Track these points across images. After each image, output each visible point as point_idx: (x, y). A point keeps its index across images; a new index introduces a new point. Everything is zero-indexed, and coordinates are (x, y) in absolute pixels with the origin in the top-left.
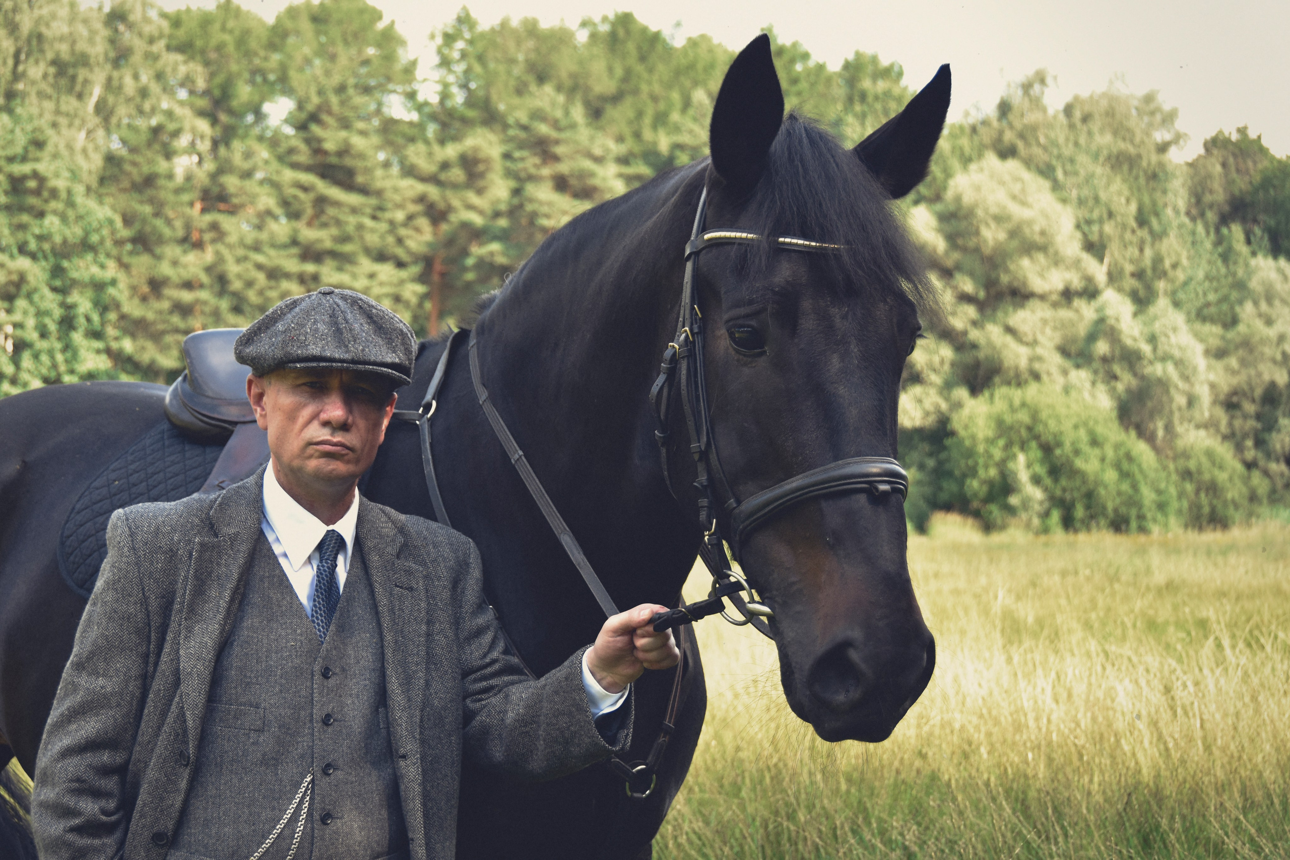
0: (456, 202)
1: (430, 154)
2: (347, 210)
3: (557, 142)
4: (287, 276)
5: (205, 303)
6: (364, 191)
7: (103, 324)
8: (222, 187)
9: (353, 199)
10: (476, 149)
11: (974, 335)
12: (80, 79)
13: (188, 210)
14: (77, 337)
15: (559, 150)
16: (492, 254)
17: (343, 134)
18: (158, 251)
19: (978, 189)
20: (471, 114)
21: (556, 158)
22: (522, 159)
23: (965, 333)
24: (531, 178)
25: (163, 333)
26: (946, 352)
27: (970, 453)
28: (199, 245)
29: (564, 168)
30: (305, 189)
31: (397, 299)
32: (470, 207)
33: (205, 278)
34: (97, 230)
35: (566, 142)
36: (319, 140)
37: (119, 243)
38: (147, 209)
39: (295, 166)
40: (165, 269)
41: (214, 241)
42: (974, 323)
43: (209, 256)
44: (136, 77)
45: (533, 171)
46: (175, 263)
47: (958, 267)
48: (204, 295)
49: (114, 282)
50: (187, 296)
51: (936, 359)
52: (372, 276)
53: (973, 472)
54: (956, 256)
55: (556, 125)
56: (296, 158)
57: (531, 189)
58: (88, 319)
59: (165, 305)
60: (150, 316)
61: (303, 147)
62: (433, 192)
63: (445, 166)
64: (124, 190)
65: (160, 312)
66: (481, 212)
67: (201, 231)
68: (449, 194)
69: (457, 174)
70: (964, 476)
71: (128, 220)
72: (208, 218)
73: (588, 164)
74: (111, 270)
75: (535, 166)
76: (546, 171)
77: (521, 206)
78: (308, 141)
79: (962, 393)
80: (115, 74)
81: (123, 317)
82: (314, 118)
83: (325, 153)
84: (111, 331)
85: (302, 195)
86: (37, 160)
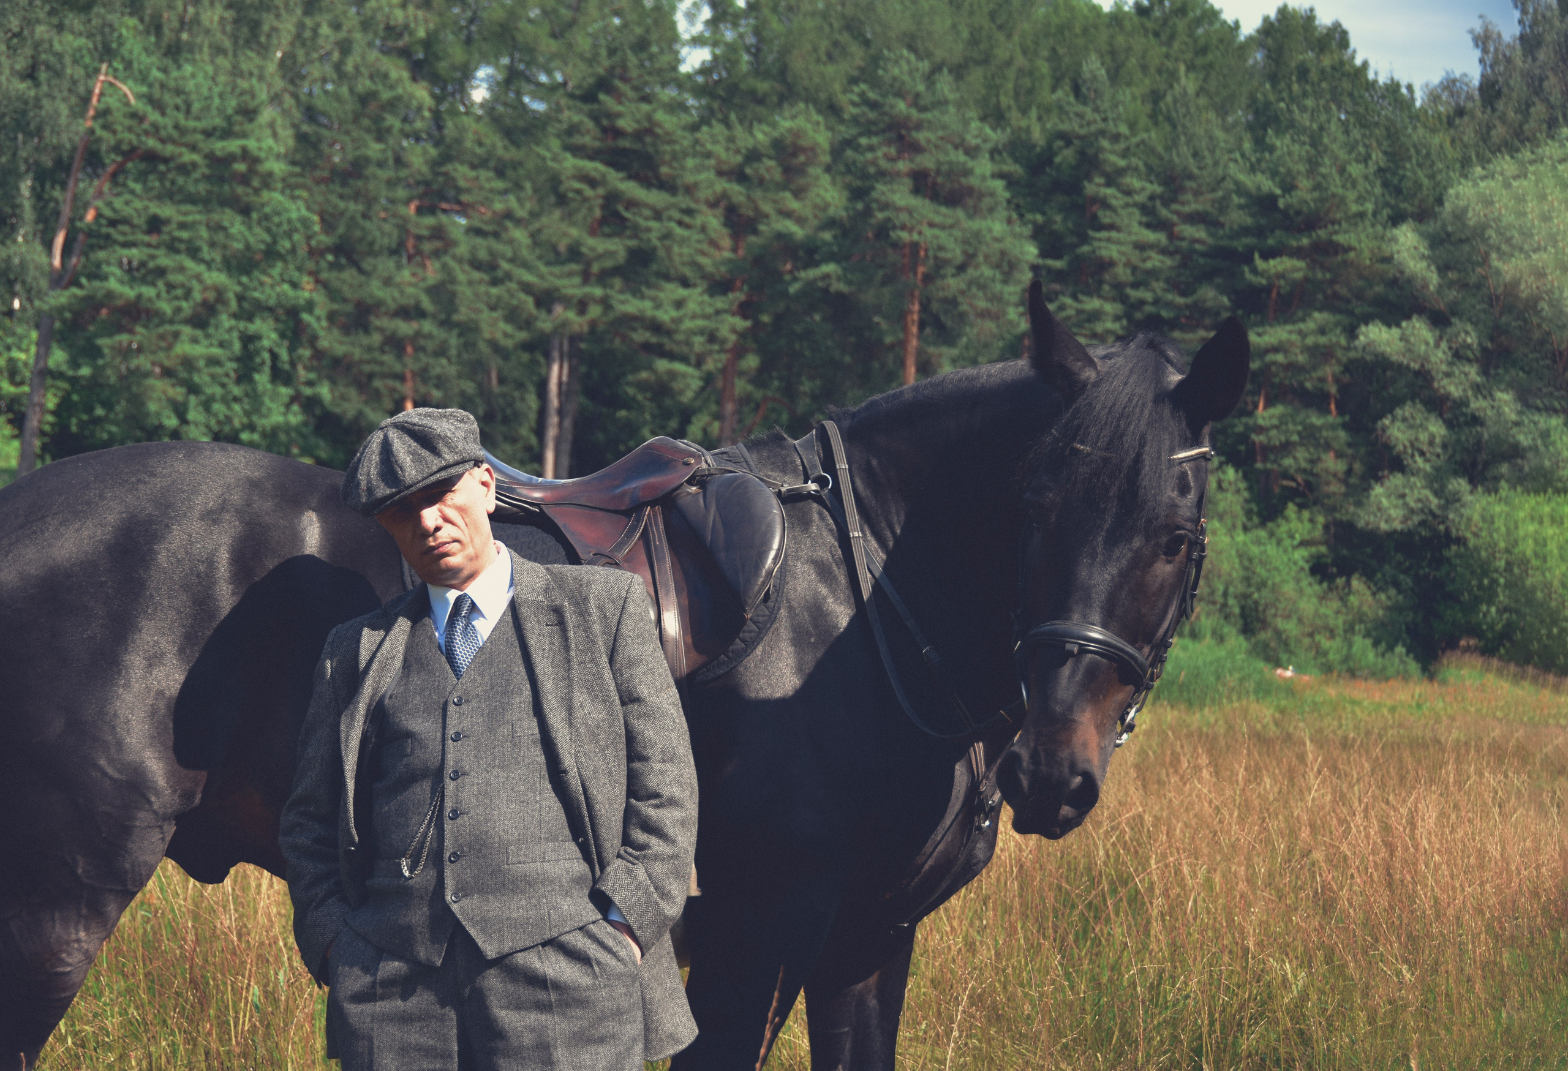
0: (767, 208)
1: (731, 139)
2: (647, 212)
3: (919, 126)
4: (566, 301)
5: (429, 336)
6: (668, 186)
7: (293, 364)
8: (450, 179)
9: (655, 197)
10: (797, 134)
11: (1477, 404)
12: (266, 28)
13: (402, 210)
14: (262, 379)
15: (922, 136)
16: (826, 277)
17: (645, 107)
18: (367, 264)
19: (1488, 202)
20: (763, 86)
21: (916, 148)
22: (871, 148)
23: (1464, 403)
24: (882, 174)
25: (371, 376)
26: (1437, 428)
27: (1485, 569)
28: (416, 257)
29: (927, 161)
30: (592, 183)
31: (712, 338)
32: (787, 214)
33: (427, 304)
34: (289, 235)
35: (931, 125)
36: (612, 116)
37: (315, 253)
38: (354, 207)
39: (577, 151)
40: (376, 289)
41: (436, 254)
42: (1477, 388)
43: (432, 273)
44: (336, 26)
45: (884, 164)
46: (388, 282)
47: (1455, 310)
48: (427, 326)
49: (310, 306)
50: (405, 328)
51: (1423, 437)
52: (679, 304)
53: (1490, 596)
54: (1453, 294)
55: (916, 101)
56: (578, 140)
57: (881, 189)
58: (274, 356)
59: (376, 339)
60: (357, 354)
61: (589, 124)
62: (736, 190)
63: (754, 156)
64: (319, 182)
65: (370, 349)
66: (800, 221)
67: (419, 238)
68: (758, 194)
69: (770, 168)
70: (1478, 600)
71: (328, 223)
72: (429, 221)
73: (961, 157)
74: (308, 290)
75: (886, 156)
76: (902, 166)
77: (868, 213)
78: (595, 118)
79: (1459, 485)
80: (309, 22)
81: (319, 354)
82: (604, 84)
83: (618, 133)
84: (302, 374)
85: (588, 192)
86: (244, 135)
